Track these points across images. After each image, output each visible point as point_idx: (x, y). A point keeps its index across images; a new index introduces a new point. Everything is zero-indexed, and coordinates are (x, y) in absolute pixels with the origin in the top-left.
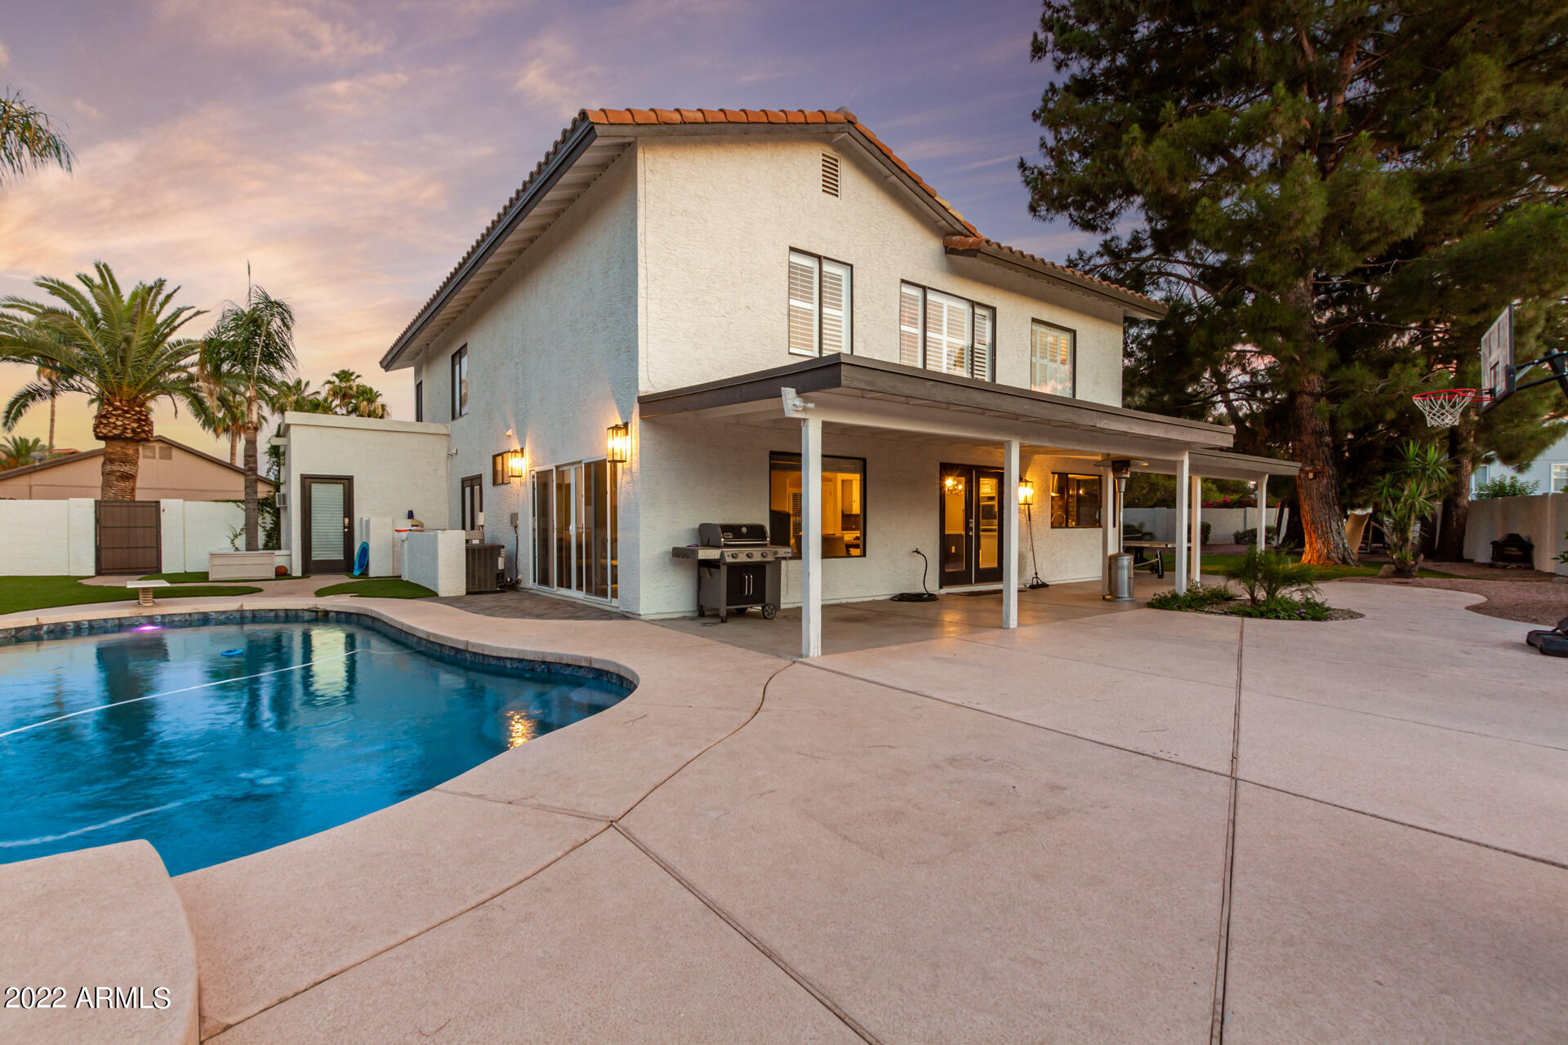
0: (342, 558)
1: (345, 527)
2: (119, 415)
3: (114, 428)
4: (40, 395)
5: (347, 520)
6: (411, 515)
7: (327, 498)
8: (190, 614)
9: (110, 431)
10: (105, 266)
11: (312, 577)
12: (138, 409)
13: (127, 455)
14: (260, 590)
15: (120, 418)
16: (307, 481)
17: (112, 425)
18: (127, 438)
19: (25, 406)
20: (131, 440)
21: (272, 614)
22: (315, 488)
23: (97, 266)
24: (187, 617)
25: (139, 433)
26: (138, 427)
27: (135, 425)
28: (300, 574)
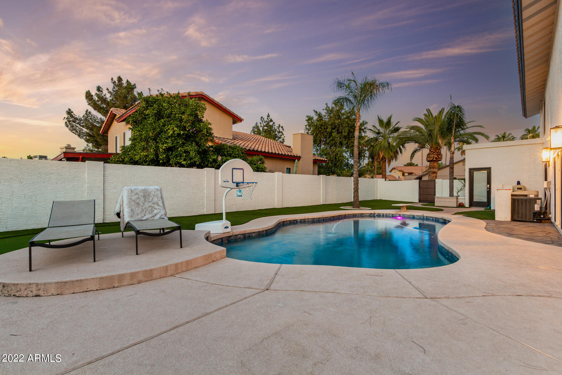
0: (486, 201)
1: (487, 189)
2: (432, 154)
3: (431, 158)
4: (417, 151)
5: (488, 186)
6: (519, 183)
7: (480, 177)
8: (410, 215)
9: (430, 159)
10: (429, 109)
11: (472, 208)
12: (437, 151)
13: (434, 166)
14: (443, 210)
15: (432, 155)
16: (472, 171)
17: (430, 157)
18: (434, 161)
19: (414, 154)
20: (435, 160)
21: (432, 218)
22: (476, 174)
23: (427, 110)
24: (409, 216)
25: (437, 159)
26: (437, 157)
27: (436, 156)
28: (468, 206)
